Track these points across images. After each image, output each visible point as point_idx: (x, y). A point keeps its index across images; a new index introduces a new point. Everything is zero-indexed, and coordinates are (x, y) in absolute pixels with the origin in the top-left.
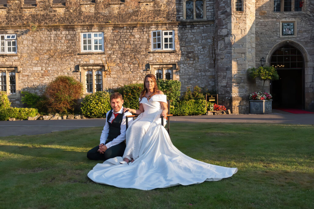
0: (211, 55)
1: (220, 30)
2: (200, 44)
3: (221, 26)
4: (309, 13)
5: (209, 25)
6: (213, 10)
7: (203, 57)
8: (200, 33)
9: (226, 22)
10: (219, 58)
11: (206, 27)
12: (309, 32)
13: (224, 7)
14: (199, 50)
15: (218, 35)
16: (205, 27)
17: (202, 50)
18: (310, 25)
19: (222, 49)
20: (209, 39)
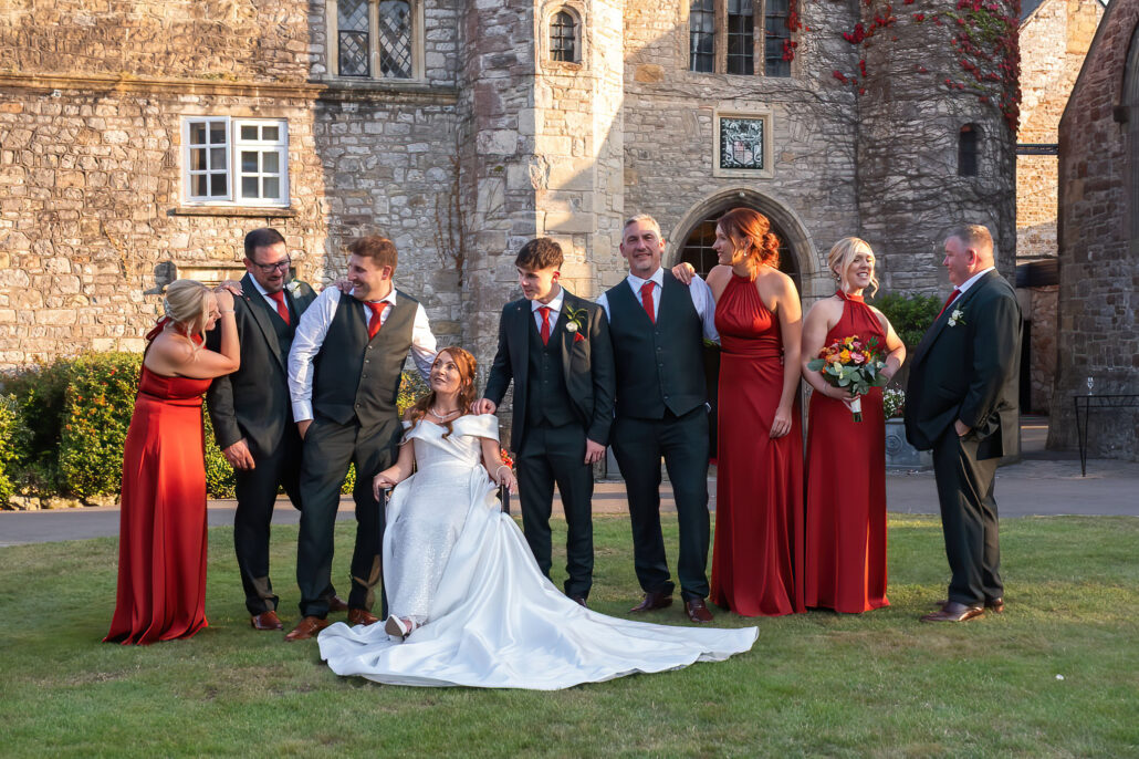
0: (446, 236)
1: (488, 132)
2: (399, 185)
3: (490, 116)
4: (815, 87)
5: (438, 109)
6: (451, 46)
7: (411, 241)
8: (398, 140)
9: (510, 103)
10: (481, 248)
11: (424, 113)
12: (818, 159)
13: (505, 40)
14: (396, 210)
15: (477, 155)
16: (418, 113)
17: (408, 210)
18: (821, 132)
19: (496, 215)
20: (439, 165)
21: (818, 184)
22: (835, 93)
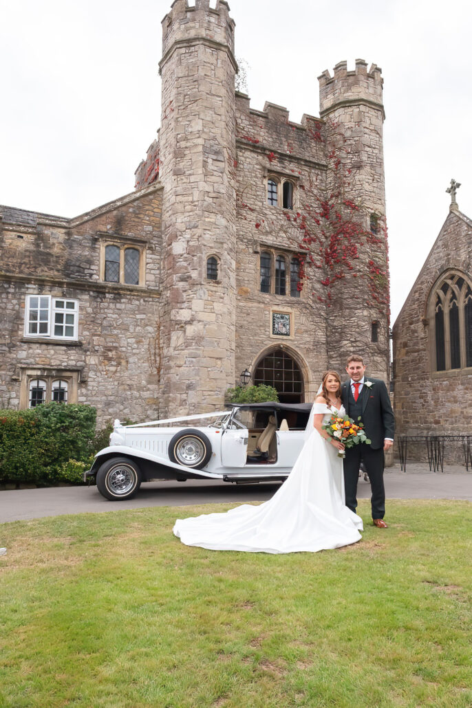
0: (153, 358)
1: (177, 310)
2: (132, 333)
3: (178, 303)
4: (311, 302)
5: (151, 299)
6: (158, 272)
7: (136, 360)
8: (132, 312)
9: (188, 297)
10: (172, 363)
11: (144, 301)
12: (312, 333)
13: (186, 268)
14: (130, 345)
15: (171, 320)
16: (142, 300)
17: (135, 345)
18: (313, 321)
19: (180, 348)
20: (150, 325)
21: (312, 343)
22: (318, 306)
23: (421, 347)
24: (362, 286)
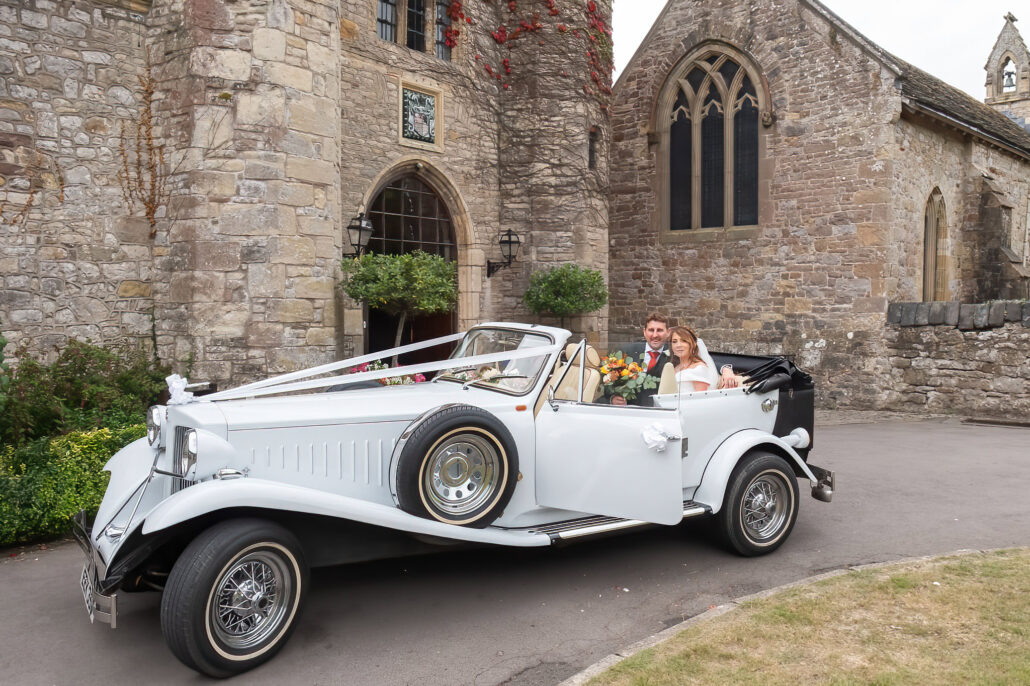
0: (133, 174)
1: (210, 50)
2: (72, 101)
3: (212, 30)
4: (472, 74)
5: (122, 14)
7: (88, 177)
8: (70, 42)
9: (241, 18)
10: (198, 191)
11: (104, 15)
14: (67, 133)
15: (194, 77)
16: (97, 13)
17: (84, 136)
18: (475, 117)
19: (221, 152)
20: (123, 85)
21: (474, 163)
22: (485, 84)
23: (640, 184)
24: (576, 52)
